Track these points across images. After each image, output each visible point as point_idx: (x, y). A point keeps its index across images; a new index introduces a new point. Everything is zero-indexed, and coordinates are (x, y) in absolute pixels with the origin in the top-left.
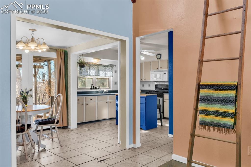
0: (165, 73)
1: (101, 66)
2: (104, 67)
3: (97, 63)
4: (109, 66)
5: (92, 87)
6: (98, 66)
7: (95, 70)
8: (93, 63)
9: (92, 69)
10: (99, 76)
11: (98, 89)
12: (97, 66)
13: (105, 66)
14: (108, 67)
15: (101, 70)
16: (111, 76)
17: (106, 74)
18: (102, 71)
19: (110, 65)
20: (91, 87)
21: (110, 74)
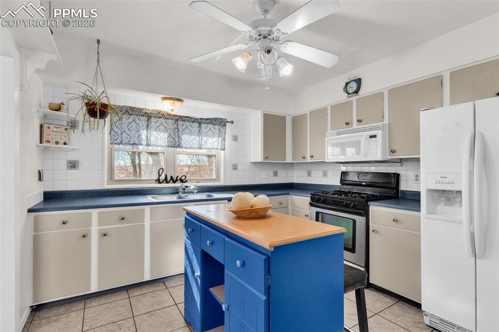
0: (375, 136)
1: (188, 121)
2: (196, 125)
3: (173, 113)
4: (214, 122)
5: (163, 177)
6: (177, 120)
7: (166, 129)
8: (159, 112)
9: (157, 129)
10: (182, 147)
11: (182, 181)
12: (172, 119)
13: (200, 122)
14: (211, 126)
15: (187, 131)
16: (219, 147)
17: (203, 143)
18: (191, 134)
19: (215, 119)
20: (159, 176)
21: (216, 143)
